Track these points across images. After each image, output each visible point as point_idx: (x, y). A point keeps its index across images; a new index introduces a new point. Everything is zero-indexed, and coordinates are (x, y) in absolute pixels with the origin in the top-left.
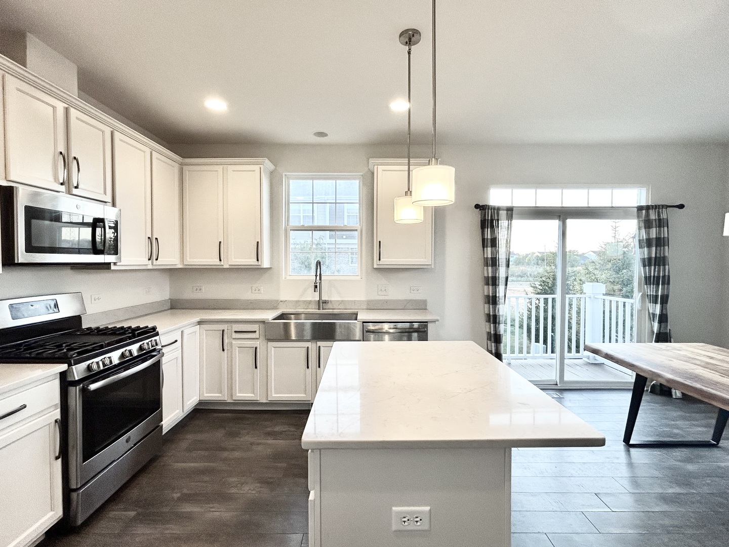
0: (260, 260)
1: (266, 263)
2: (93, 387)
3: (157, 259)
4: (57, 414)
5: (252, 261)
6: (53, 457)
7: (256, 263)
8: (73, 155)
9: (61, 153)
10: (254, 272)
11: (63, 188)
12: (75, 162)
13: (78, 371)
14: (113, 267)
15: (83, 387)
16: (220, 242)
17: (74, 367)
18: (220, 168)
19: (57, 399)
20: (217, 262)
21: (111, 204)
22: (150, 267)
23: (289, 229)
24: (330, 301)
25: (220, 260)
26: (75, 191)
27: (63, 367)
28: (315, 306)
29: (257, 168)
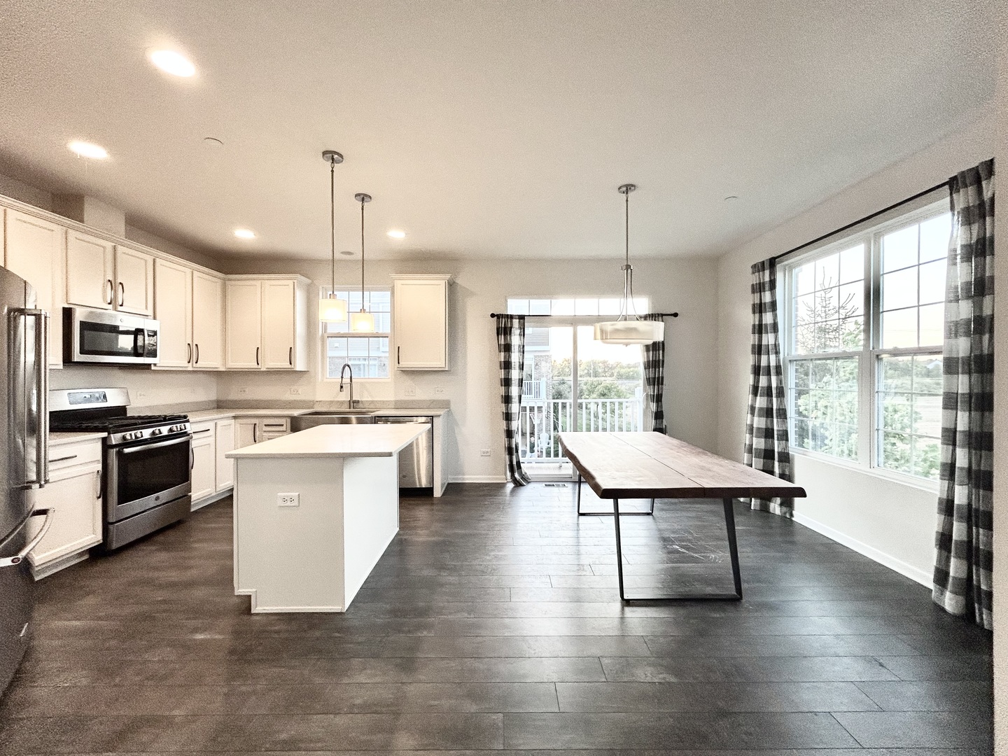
0: (293, 363)
1: (300, 365)
2: (127, 450)
3: (196, 363)
4: (99, 467)
5: (286, 365)
6: (95, 497)
7: (290, 366)
8: (119, 281)
9: (109, 281)
10: (288, 374)
11: (110, 306)
12: (121, 286)
13: (115, 438)
14: (153, 368)
15: (119, 450)
16: (258, 348)
17: (112, 435)
18: (258, 283)
19: (99, 456)
20: (255, 365)
21: (152, 317)
22: (190, 369)
23: (326, 335)
24: (362, 401)
25: (258, 364)
26: (120, 308)
27: (105, 434)
28: (347, 405)
29: (290, 283)
